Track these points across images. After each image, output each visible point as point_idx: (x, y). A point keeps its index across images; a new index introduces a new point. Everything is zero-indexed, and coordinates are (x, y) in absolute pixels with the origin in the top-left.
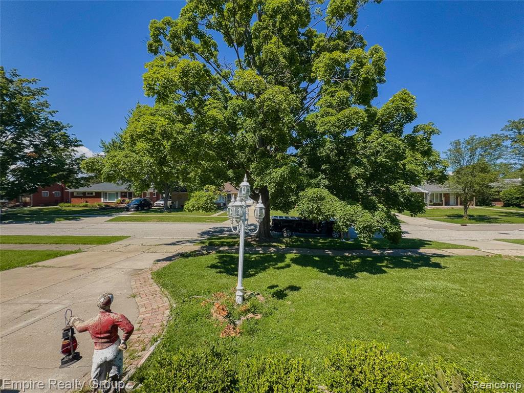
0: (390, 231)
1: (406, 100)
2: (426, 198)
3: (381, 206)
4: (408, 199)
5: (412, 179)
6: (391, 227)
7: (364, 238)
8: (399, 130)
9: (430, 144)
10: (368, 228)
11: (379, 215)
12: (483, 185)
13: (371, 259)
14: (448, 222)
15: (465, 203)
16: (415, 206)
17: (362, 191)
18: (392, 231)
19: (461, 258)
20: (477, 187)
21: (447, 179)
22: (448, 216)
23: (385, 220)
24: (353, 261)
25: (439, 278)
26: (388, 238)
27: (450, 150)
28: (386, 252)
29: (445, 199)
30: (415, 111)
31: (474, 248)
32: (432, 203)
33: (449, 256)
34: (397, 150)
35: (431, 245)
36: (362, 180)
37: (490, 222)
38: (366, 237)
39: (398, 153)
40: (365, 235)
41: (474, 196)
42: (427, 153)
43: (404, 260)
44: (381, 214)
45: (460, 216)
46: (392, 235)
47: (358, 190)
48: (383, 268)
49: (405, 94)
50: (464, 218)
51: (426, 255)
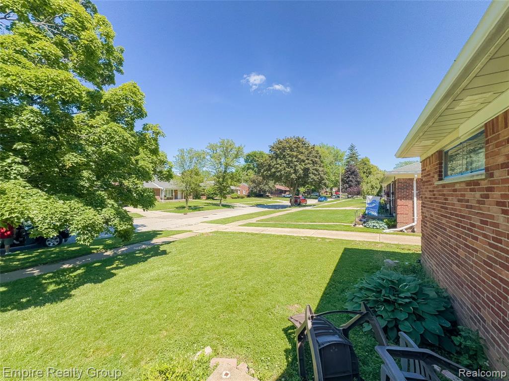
0: (120, 228)
1: (134, 93)
2: (162, 194)
3: (112, 202)
4: (141, 195)
5: (144, 175)
6: (120, 224)
7: (84, 240)
8: (131, 124)
9: (157, 144)
10: (89, 228)
11: (107, 212)
12: (196, 184)
13: (99, 264)
14: (176, 212)
15: (186, 197)
16: (146, 201)
17: (87, 185)
18: (121, 229)
19: (181, 241)
20: (193, 186)
21: (172, 178)
22: (177, 208)
23: (114, 217)
24: (71, 274)
25: (164, 265)
26: (119, 236)
27: (178, 156)
28: (119, 251)
29: (174, 195)
30: (145, 109)
31: (190, 231)
32: (166, 198)
33: (174, 241)
34: (125, 142)
35: (162, 234)
36: (90, 172)
37: (200, 210)
38: (87, 238)
39: (126, 146)
40: (86, 237)
41: (191, 192)
42: (155, 152)
43: (137, 255)
44: (110, 212)
45: (184, 207)
46: (123, 233)
47: (82, 183)
48: (112, 271)
49: (134, 87)
50: (186, 209)
51: (156, 245)
